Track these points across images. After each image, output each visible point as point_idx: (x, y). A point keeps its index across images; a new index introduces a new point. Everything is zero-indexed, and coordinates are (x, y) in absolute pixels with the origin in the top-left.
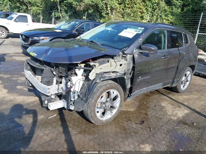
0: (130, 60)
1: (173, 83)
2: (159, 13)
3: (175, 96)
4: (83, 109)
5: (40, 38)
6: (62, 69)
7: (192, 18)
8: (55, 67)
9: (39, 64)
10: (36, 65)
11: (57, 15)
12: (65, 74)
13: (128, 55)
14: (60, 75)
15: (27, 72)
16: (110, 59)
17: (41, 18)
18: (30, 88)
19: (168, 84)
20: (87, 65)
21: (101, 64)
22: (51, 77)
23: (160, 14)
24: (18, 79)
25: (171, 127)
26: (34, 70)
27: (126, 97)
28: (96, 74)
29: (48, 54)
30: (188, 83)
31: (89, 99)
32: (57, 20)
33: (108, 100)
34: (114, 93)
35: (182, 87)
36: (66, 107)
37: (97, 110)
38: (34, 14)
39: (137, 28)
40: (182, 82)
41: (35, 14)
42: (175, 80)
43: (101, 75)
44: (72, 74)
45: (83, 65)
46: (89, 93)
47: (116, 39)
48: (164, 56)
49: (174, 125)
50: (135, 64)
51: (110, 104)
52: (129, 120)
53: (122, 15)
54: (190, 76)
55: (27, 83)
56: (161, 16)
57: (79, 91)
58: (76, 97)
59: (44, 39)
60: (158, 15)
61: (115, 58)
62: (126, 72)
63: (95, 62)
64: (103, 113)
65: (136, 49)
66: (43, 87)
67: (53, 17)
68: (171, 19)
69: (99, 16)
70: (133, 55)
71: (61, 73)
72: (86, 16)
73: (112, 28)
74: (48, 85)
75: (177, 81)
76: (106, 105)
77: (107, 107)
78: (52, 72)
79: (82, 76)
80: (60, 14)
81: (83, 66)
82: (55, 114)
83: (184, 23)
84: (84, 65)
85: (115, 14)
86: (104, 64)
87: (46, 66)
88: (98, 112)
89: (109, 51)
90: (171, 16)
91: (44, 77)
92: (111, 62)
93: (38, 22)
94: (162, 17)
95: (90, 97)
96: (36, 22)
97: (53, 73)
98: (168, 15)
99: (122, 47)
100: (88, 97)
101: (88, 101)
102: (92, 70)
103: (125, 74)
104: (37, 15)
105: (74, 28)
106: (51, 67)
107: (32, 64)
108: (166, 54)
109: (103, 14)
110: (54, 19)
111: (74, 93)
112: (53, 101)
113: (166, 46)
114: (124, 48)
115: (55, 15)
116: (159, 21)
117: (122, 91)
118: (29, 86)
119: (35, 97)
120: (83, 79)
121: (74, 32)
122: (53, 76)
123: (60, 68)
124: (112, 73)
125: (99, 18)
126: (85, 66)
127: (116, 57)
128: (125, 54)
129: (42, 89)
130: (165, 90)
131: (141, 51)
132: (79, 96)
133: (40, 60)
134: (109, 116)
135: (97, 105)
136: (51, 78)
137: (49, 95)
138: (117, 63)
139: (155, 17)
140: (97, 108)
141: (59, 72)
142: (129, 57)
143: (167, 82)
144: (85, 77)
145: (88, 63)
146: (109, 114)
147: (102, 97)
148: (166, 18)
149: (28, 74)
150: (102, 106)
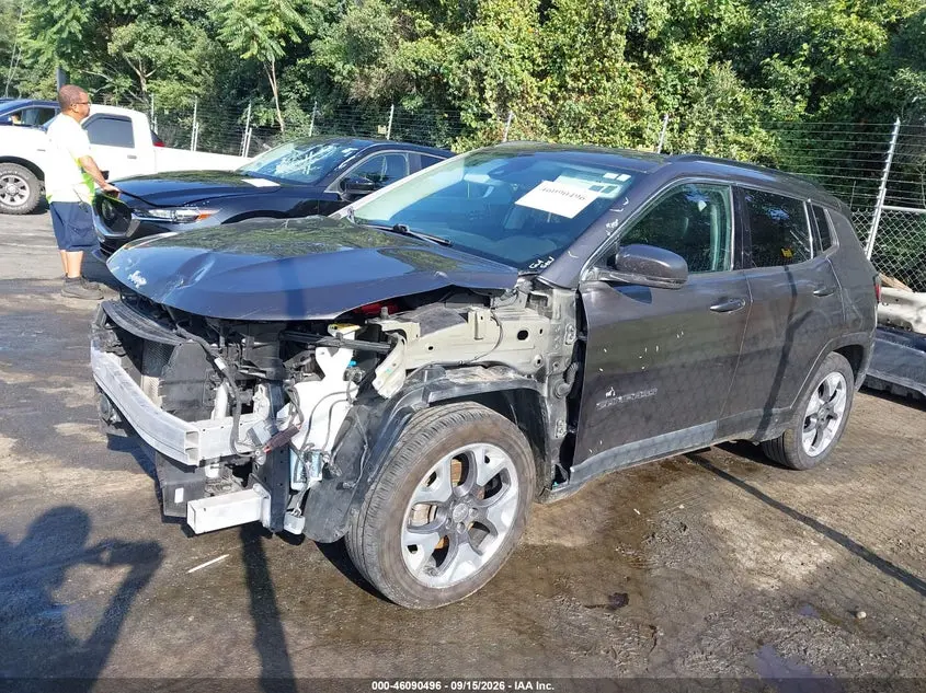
0: (565, 316)
1: (764, 423)
2: (710, 117)
3: (775, 484)
4: (344, 530)
5: (179, 212)
6: (255, 347)
7: (855, 139)
8: (222, 339)
9: (156, 325)
10: (144, 327)
11: (265, 117)
12: (269, 370)
13: (555, 291)
14: (246, 372)
15: (101, 357)
16: (474, 308)
17: (197, 127)
18: (114, 431)
19: (743, 426)
20: (370, 333)
21: (429, 326)
22: (203, 381)
23: (715, 123)
24: (66, 394)
25: (748, 628)
26: (137, 352)
27: (547, 480)
28: (408, 371)
29: (197, 279)
30: (834, 426)
31: (372, 487)
32: (264, 140)
33: (463, 491)
34: (491, 459)
35: (807, 445)
36: (267, 521)
37: (409, 538)
38: (167, 112)
39: (599, 177)
40: (808, 422)
41: (171, 111)
42: (774, 410)
43: (429, 378)
44: (298, 369)
45: (349, 332)
46: (374, 459)
47: (511, 223)
48: (722, 300)
49: (765, 618)
50: (585, 333)
51: (471, 510)
52: (558, 588)
53: (550, 122)
54: (842, 393)
55: (102, 408)
56: (718, 131)
57: (329, 448)
58: (315, 478)
59: (196, 217)
60: (707, 124)
61: (496, 301)
62: (547, 367)
63: (404, 316)
64: (440, 556)
65: (590, 268)
66: (167, 427)
67: (247, 124)
68: (764, 143)
69: (450, 125)
70: (578, 292)
71: (250, 364)
72: (390, 122)
73: (489, 174)
74: (189, 419)
75: (783, 413)
76: (454, 516)
77: (459, 526)
78: (211, 359)
79: (346, 378)
80: (278, 112)
81: (351, 337)
82: (219, 556)
83: (819, 163)
84: (357, 331)
85: (520, 116)
86: (445, 327)
87: (182, 330)
88: (413, 548)
89: (470, 273)
90: (764, 132)
91: (172, 383)
92: (479, 318)
93: (179, 147)
94: (723, 133)
95: (376, 476)
96: (171, 146)
97: (215, 366)
98: (751, 127)
99: (529, 257)
100: (366, 474)
101: (368, 495)
102: (390, 352)
103: (540, 376)
104: (177, 114)
105: (332, 171)
106: (205, 337)
107: (124, 324)
108: (730, 292)
109: (467, 117)
110: (250, 134)
111: (308, 457)
112: (210, 490)
113: (730, 253)
114: (540, 262)
115: (256, 119)
116: (712, 151)
117: (528, 450)
118: (109, 422)
119: (138, 475)
120: (348, 393)
121: (332, 189)
122: (216, 376)
123: (244, 341)
124: (480, 369)
125: (448, 135)
126: (359, 336)
127: (503, 296)
128: (544, 287)
129: (162, 438)
130: (730, 455)
131: (613, 276)
132: (326, 472)
133: (159, 306)
134: (464, 567)
135: (411, 515)
136: (207, 387)
137: (190, 462)
138: (504, 323)
139: (692, 132)
140: (411, 527)
141: (240, 359)
142: (559, 299)
143: (735, 416)
144: (358, 384)
145: (371, 321)
146: (465, 559)
147: (433, 477)
148: (742, 138)
149: (109, 365)
150: (432, 519)
